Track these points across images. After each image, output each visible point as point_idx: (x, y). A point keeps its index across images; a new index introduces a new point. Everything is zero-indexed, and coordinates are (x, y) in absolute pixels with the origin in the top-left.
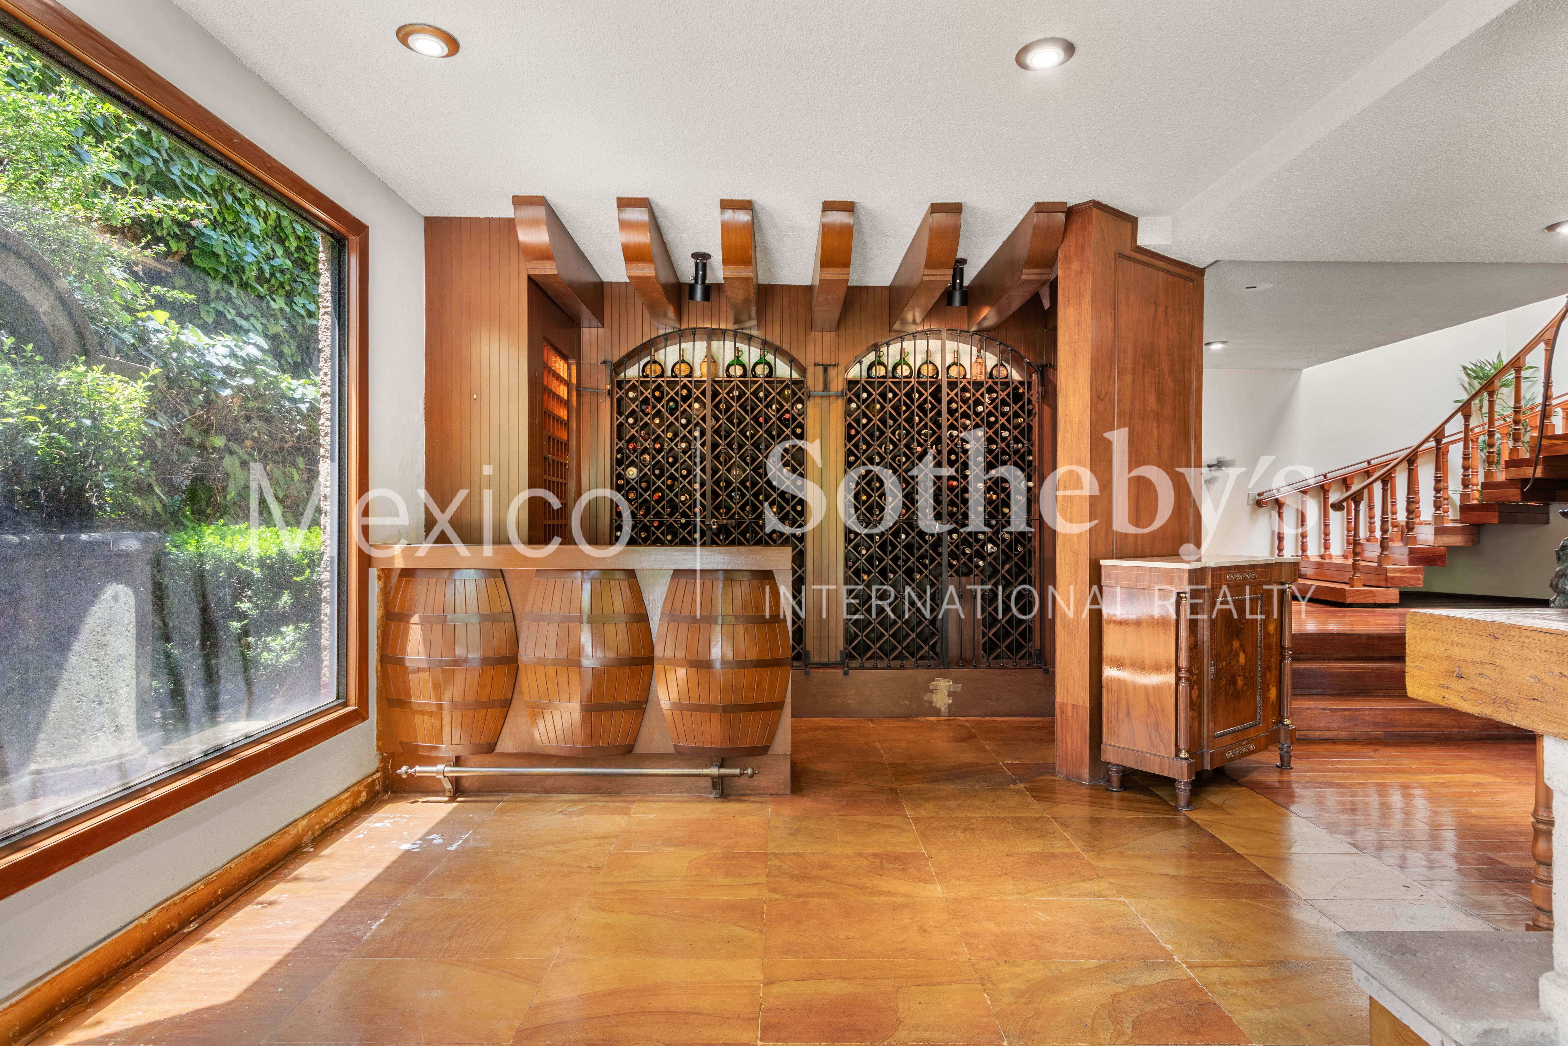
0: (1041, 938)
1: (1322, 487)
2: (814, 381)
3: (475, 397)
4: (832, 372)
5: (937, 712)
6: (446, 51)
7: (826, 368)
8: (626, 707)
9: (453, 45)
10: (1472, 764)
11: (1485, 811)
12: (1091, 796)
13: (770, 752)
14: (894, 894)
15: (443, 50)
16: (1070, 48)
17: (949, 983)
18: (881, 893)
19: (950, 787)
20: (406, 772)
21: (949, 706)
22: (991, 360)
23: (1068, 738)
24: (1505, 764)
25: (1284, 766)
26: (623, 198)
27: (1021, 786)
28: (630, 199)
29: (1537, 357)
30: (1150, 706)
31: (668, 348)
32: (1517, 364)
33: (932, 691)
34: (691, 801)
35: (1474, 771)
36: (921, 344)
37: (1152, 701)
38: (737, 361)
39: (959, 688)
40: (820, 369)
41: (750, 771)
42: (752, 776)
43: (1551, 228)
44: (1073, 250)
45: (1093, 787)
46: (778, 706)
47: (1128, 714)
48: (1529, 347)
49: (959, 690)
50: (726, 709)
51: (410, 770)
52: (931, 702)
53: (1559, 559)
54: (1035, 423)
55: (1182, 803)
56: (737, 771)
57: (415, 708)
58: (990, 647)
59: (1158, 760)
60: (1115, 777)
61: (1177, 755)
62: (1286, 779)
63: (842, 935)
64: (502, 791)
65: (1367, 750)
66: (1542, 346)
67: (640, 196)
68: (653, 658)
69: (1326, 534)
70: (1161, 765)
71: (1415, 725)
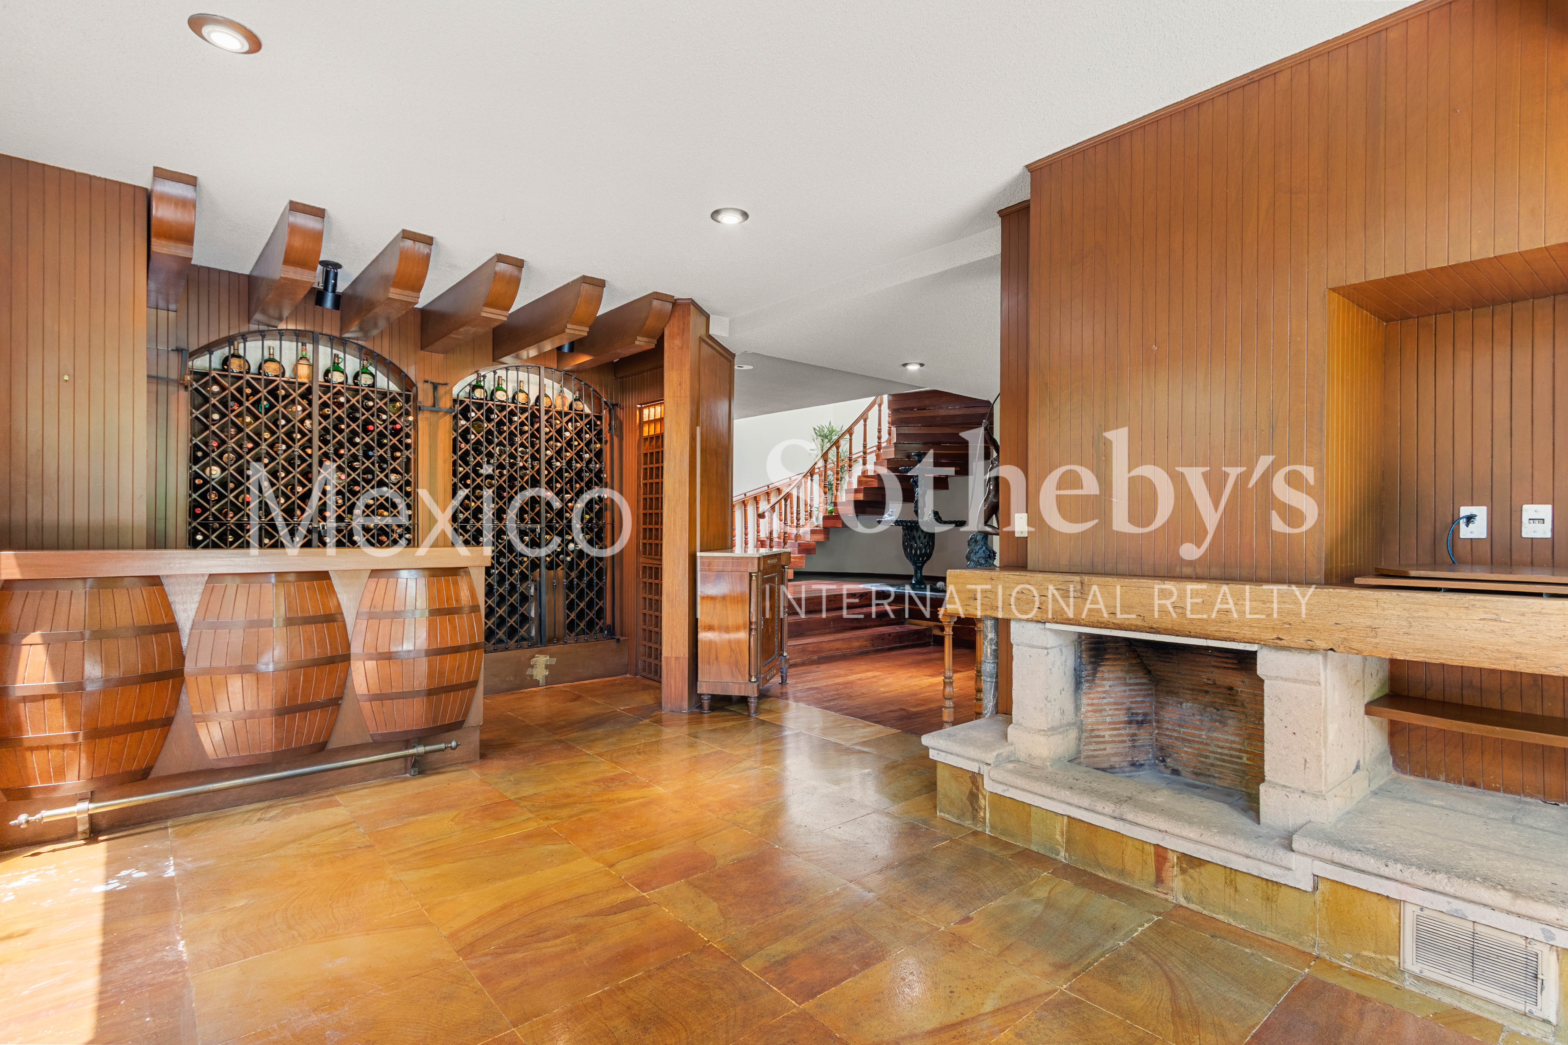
0: (744, 796)
1: (743, 502)
2: (424, 395)
3: (66, 378)
4: (441, 390)
5: (536, 684)
6: (246, 47)
7: (435, 387)
8: (323, 706)
9: (255, 45)
10: (864, 667)
11: (886, 689)
12: (689, 719)
13: (466, 725)
14: (635, 799)
15: (243, 46)
16: (745, 215)
17: (720, 831)
18: (625, 801)
19: (600, 731)
20: (27, 822)
21: (546, 677)
22: (569, 396)
23: (672, 682)
24: (878, 665)
25: (783, 682)
26: (297, 203)
27: (647, 721)
28: (305, 205)
29: (859, 429)
30: (732, 650)
31: (248, 344)
32: (850, 431)
33: (532, 667)
34: (392, 783)
35: (868, 671)
36: (512, 374)
37: (733, 647)
38: (336, 367)
39: (554, 661)
40: (429, 387)
41: (454, 744)
42: (455, 749)
43: (905, 365)
44: (676, 330)
45: (691, 713)
46: (473, 684)
47: (717, 658)
48: (856, 422)
49: (554, 663)
50: (431, 693)
51: (30, 818)
52: (532, 676)
53: (969, 545)
54: (607, 449)
55: (752, 712)
56: (443, 746)
57: (26, 744)
58: (571, 626)
59: (737, 686)
60: (706, 703)
61: (750, 681)
62: (784, 690)
63: (628, 828)
64: (156, 819)
65: (813, 668)
66: (862, 422)
67: (317, 206)
68: (350, 654)
69: (746, 534)
70: (739, 689)
71: (831, 650)
